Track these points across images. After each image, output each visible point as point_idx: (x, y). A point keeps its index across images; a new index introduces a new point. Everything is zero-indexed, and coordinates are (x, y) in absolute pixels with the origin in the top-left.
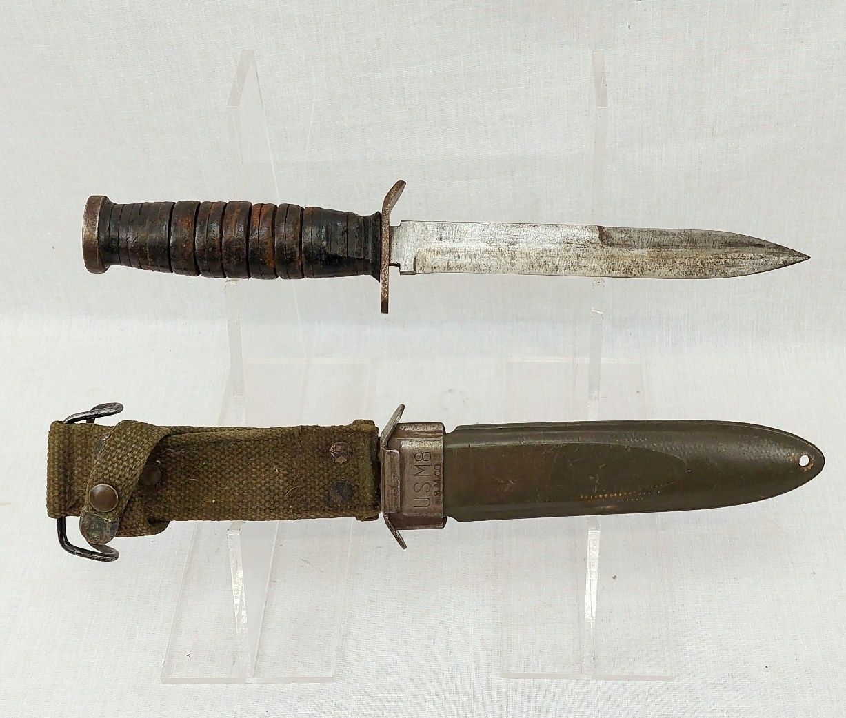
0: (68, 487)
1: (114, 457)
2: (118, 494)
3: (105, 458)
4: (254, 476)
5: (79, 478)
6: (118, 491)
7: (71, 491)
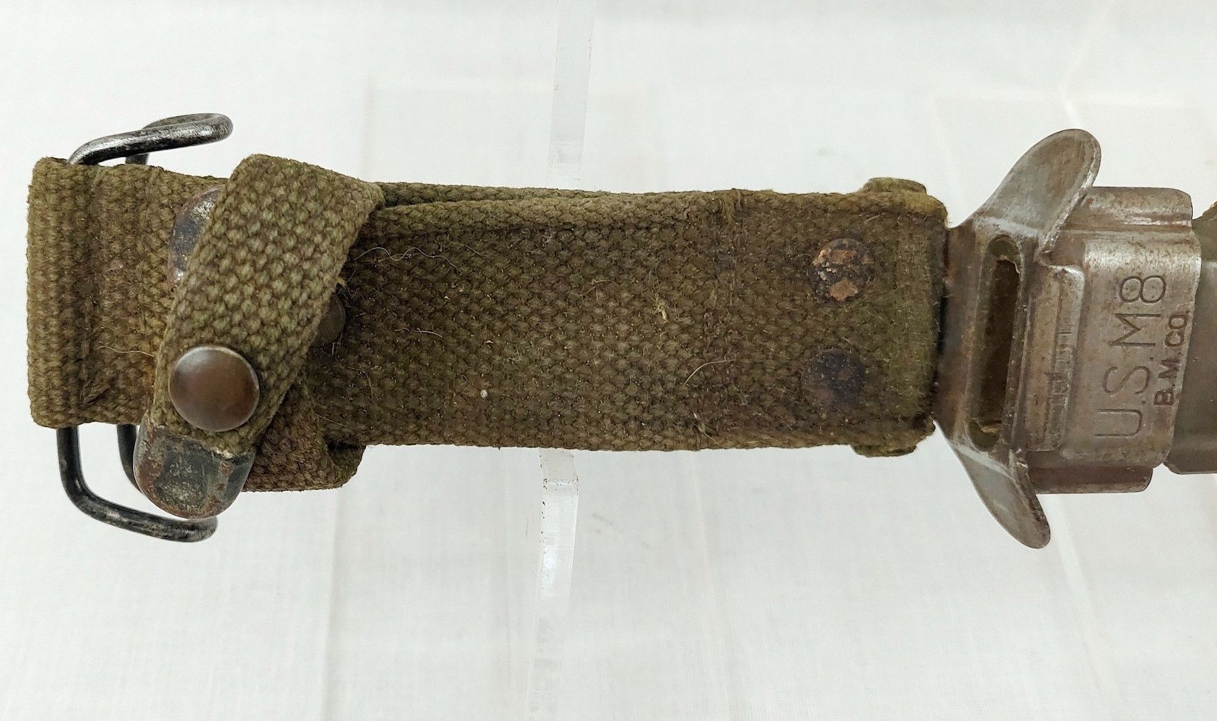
0: (85, 345)
1: (244, 263)
2: (260, 378)
3: (213, 264)
4: (597, 328)
5: (116, 321)
6: (258, 368)
7: (94, 355)
